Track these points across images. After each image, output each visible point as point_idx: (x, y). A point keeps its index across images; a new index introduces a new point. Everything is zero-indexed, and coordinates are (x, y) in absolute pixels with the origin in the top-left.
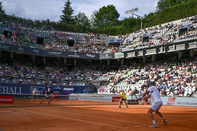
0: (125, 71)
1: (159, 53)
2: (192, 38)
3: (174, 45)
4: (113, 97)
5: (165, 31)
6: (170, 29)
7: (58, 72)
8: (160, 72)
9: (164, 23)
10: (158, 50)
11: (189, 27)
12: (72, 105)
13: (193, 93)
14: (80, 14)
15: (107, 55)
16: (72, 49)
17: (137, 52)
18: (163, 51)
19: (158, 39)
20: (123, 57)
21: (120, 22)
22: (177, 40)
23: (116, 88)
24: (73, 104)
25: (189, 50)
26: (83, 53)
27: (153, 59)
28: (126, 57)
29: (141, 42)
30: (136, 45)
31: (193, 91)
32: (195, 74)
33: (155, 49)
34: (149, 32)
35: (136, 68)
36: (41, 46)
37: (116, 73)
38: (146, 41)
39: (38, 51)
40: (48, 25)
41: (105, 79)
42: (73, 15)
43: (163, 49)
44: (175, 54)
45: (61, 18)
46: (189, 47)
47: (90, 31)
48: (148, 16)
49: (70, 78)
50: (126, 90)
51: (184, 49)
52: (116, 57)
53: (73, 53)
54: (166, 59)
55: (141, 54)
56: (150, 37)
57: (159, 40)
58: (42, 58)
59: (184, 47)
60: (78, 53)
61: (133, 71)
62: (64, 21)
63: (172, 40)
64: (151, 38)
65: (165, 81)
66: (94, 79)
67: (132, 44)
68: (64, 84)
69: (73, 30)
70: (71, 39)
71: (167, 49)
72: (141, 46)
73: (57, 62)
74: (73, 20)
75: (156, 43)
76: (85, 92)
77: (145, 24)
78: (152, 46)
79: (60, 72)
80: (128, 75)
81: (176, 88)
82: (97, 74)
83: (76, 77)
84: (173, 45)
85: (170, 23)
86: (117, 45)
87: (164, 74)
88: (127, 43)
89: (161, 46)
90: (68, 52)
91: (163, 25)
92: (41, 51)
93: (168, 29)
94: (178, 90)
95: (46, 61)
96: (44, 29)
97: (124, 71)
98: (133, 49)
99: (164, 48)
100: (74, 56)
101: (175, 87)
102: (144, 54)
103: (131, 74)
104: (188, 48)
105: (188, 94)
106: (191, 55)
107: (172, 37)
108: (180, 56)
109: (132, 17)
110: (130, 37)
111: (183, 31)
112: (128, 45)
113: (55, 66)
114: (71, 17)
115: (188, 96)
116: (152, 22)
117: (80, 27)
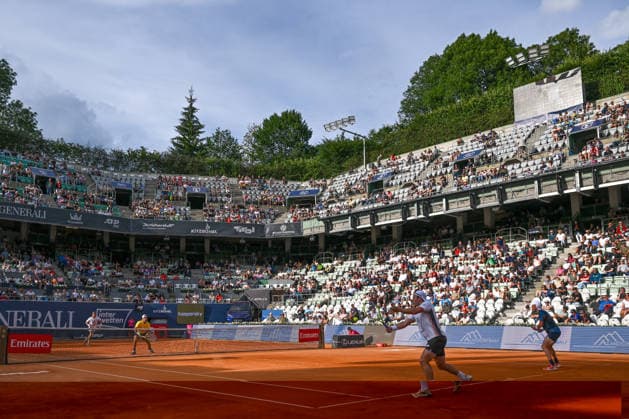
0: (329, 264)
1: (408, 219)
2: (486, 183)
3: (444, 200)
4: (301, 331)
5: (422, 168)
6: (432, 161)
7: (165, 271)
8: (414, 266)
9: (417, 148)
10: (406, 213)
11: (477, 156)
12: (197, 353)
13: (496, 316)
14: (218, 133)
15: (283, 228)
16: (199, 216)
17: (355, 218)
18: (419, 214)
19: (404, 187)
20: (323, 230)
21: (313, 148)
22: (452, 188)
23: (309, 307)
24: (200, 350)
25: (482, 209)
26: (227, 224)
27: (395, 234)
28: (331, 232)
29: (366, 195)
30: (353, 202)
31: (498, 309)
32: (499, 268)
33: (400, 211)
34: (383, 171)
35: (355, 258)
36: (123, 211)
37: (307, 270)
38: (376, 193)
39: (117, 222)
40: (144, 160)
41: (281, 285)
42: (201, 136)
43: (419, 209)
44: (448, 220)
45: (174, 144)
46: (479, 203)
47: (243, 172)
48: (379, 133)
49: (194, 286)
50: (332, 311)
51: (469, 208)
52: (306, 233)
53: (202, 225)
54: (426, 235)
55: (365, 223)
56: (385, 182)
57: (406, 190)
58: (126, 238)
59: (468, 203)
60: (213, 225)
61: (348, 264)
62: (179, 151)
63: (438, 187)
64: (388, 186)
65: (429, 286)
66: (255, 287)
67: (343, 200)
68: (180, 301)
69: (202, 171)
70: (197, 191)
71: (428, 209)
72: (364, 203)
73: (162, 247)
74: (202, 147)
75: (401, 196)
76: (232, 320)
77: (373, 153)
78: (391, 203)
79: (171, 272)
80: (336, 273)
81: (457, 303)
82: (259, 273)
83: (209, 283)
84: (442, 200)
85: (432, 148)
86: (308, 202)
87: (424, 270)
88: (330, 198)
89: (412, 203)
90: (188, 222)
91: (417, 154)
92: (124, 221)
93: (427, 163)
94: (460, 307)
95: (137, 246)
96: (132, 171)
97: (325, 265)
98: (346, 212)
99: (421, 207)
100: (204, 231)
101: (453, 301)
102: (372, 222)
103: (344, 272)
104: (478, 207)
105: (485, 318)
106: (488, 221)
107: (438, 180)
108: (460, 226)
109: (343, 137)
110: (339, 183)
111: (462, 165)
112: (333, 202)
113: (157, 255)
114: (198, 140)
115: (487, 322)
116: (389, 148)
117: (218, 163)
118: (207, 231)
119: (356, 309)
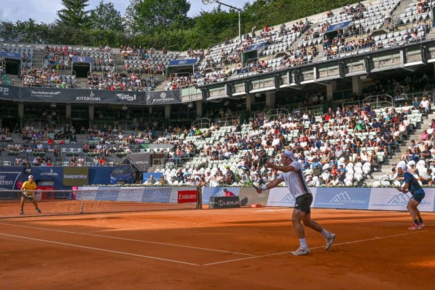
0: (206, 130)
1: (281, 87)
2: (354, 53)
3: (315, 69)
4: (179, 192)
5: (294, 38)
6: (303, 32)
7: (52, 136)
8: (287, 131)
9: (289, 19)
10: (279, 81)
11: (346, 28)
12: (82, 213)
13: (364, 179)
14: (102, 6)
15: (163, 95)
16: (83, 84)
17: (231, 85)
18: (291, 82)
19: (277, 57)
20: (200, 97)
21: (191, 20)
22: (321, 58)
23: (187, 170)
24: (85, 211)
25: (350, 78)
26: (109, 91)
27: (268, 101)
28: (208, 99)
29: (241, 64)
30: (229, 70)
31: (366, 172)
32: (367, 133)
33: (273, 79)
34: (257, 42)
35: (231, 124)
36: (12, 80)
37: (186, 136)
38: (251, 62)
39: (6, 90)
40: (31, 31)
41: (161, 149)
42: (86, 9)
43: (291, 77)
44: (318, 88)
45: (60, 16)
46: (348, 72)
47: (125, 43)
48: (254, 6)
49: (79, 150)
50: (209, 174)
51: (339, 76)
52: (185, 100)
53: (87, 93)
54: (297, 101)
55: (240, 91)
56: (259, 52)
57: (279, 59)
58: (15, 105)
59: (337, 72)
60: (97, 93)
61: (223, 130)
62: (65, 23)
63: (309, 57)
64: (261, 55)
65: (301, 150)
66: (136, 151)
67: (220, 69)
68: (66, 164)
69: (87, 42)
70: (81, 60)
71: (299, 77)
72: (239, 71)
73: (49, 113)
74: (87, 19)
75: (274, 65)
76: (115, 182)
77: (247, 25)
78: (265, 71)
79: (57, 137)
80: (212, 138)
81: (326, 166)
82: (140, 137)
83: (93, 147)
84: (312, 69)
85: (304, 20)
86: (186, 71)
87: (296, 135)
88: (207, 67)
89: (284, 72)
90: (73, 90)
91: (289, 25)
92: (14, 89)
93: (298, 34)
94: (329, 170)
95: (25, 112)
96: (21, 42)
97: (202, 130)
98: (222, 80)
99: (293, 75)
100: (88, 99)
101: (323, 164)
102: (247, 90)
103: (220, 137)
104: (347, 75)
105: (354, 180)
106: (356, 88)
107: (309, 50)
108: (330, 93)
109: (219, 9)
110: (216, 53)
111: (332, 36)
112: (210, 71)
113: (45, 121)
114: (83, 13)
115: (355, 184)
116: (262, 20)
117: (102, 35)
118: (92, 98)
119: (232, 172)
